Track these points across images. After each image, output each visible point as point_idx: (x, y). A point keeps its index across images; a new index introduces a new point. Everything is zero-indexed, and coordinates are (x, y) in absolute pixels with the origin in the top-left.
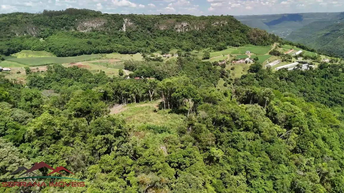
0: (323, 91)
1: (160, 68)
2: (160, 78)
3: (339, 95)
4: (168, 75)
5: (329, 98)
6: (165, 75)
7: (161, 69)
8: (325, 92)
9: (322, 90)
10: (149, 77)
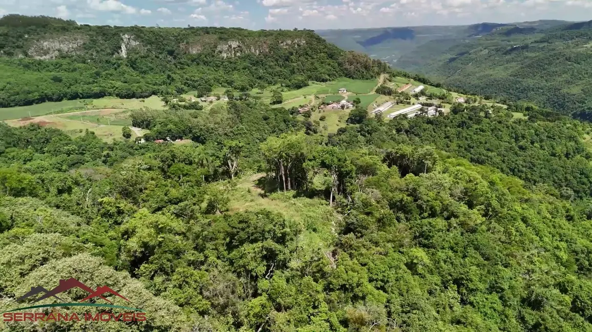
0: (462, 147)
1: (200, 121)
2: (202, 139)
3: (485, 152)
4: (216, 133)
5: (471, 158)
6: (210, 133)
7: (202, 123)
8: (463, 149)
9: (460, 147)
10: (181, 138)
